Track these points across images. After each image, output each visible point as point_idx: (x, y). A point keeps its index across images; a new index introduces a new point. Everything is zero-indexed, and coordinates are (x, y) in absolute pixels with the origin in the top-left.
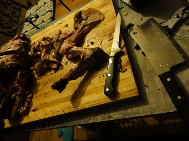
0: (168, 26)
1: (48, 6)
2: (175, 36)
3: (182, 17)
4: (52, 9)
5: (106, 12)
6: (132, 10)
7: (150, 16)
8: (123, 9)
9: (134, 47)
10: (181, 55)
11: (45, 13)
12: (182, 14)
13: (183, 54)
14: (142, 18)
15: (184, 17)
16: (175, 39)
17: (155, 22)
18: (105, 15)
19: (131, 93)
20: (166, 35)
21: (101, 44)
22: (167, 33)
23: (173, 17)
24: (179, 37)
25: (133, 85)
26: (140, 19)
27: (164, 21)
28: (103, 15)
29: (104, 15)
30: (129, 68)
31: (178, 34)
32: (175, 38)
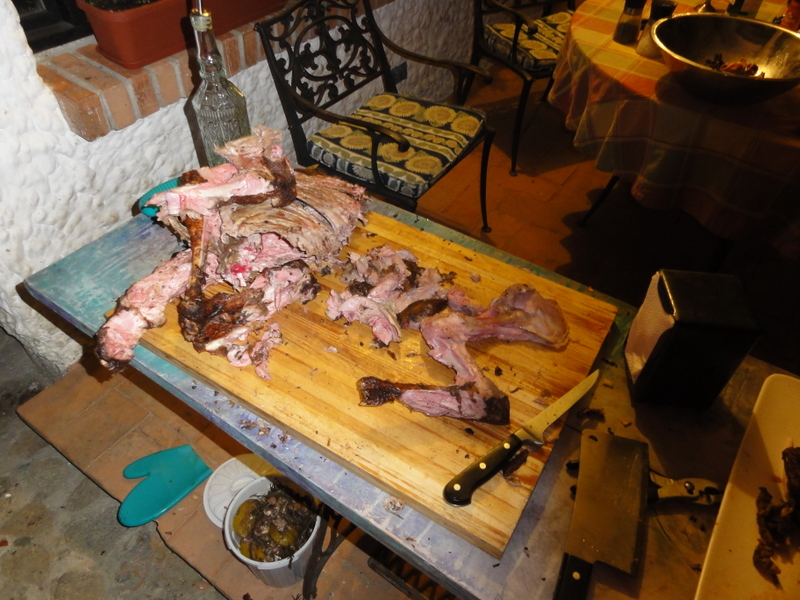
0: (659, 487)
1: (448, 143)
2: (655, 518)
3: (696, 498)
4: (451, 160)
5: (577, 342)
6: (627, 392)
7: (646, 436)
8: (613, 368)
9: (567, 462)
10: (634, 558)
11: (424, 150)
12: (701, 492)
13: (637, 560)
14: (630, 424)
15: (698, 502)
16: (650, 523)
17: (645, 456)
18: (571, 344)
19: (493, 534)
20: (642, 500)
21: (513, 392)
22: (646, 498)
23: (683, 481)
24: (659, 526)
25: (508, 527)
26: (626, 423)
27: (662, 471)
28: (567, 341)
29: (567, 344)
30: (526, 488)
31: (663, 519)
32: (652, 521)
